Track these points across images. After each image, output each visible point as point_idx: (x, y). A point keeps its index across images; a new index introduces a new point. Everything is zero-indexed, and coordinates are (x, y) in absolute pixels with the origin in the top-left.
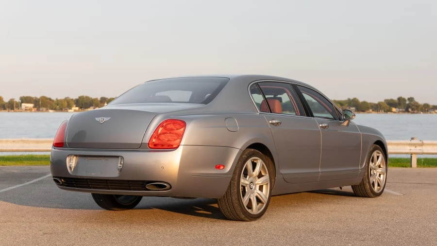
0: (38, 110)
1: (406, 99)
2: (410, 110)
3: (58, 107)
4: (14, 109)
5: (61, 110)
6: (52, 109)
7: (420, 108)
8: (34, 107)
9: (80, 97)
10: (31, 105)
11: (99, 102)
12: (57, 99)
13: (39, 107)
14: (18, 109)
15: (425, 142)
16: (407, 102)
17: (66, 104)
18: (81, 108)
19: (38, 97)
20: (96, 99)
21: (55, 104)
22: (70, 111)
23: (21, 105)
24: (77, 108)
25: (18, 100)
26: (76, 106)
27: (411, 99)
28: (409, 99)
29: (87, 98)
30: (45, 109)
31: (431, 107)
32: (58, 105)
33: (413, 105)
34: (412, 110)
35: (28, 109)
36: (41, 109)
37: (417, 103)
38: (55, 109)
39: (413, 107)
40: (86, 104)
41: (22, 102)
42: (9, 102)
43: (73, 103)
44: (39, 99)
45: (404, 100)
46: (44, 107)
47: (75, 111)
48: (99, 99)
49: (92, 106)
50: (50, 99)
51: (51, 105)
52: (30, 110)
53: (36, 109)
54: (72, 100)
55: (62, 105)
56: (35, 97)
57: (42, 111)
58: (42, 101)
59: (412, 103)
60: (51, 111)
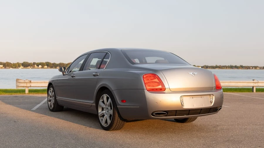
0: (5, 68)
5: (15, 68)
6: (11, 67)
9: (24, 62)
10: (2, 66)
12: (13, 63)
17: (18, 65)
18: (25, 67)
21: (13, 65)
22: (19, 68)
24: (23, 67)
26: (22, 66)
30: (8, 67)
38: (13, 67)
40: (26, 65)
43: (21, 65)
47: (22, 68)
48: (32, 63)
49: (29, 66)
50: (10, 63)
51: (11, 65)
52: (2, 68)
54: (20, 63)
55: (16, 65)
56: (4, 63)
57: (7, 68)
58: (7, 64)
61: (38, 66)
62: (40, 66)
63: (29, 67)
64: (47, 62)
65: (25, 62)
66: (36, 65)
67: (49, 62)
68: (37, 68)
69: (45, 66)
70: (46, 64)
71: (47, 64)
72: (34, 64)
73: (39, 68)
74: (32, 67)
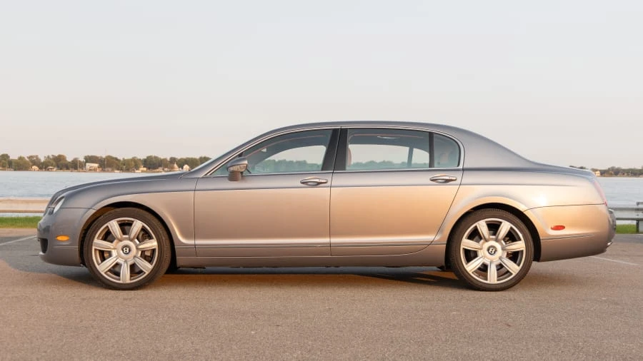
0: (103, 170)
3: (125, 167)
4: (77, 169)
5: (128, 170)
6: (118, 169)
8: (99, 167)
9: (148, 157)
10: (96, 165)
11: (168, 163)
12: (123, 159)
13: (104, 168)
14: (82, 169)
17: (133, 163)
18: (149, 168)
19: (104, 157)
20: (165, 160)
22: (137, 171)
23: (85, 165)
24: (145, 169)
25: (82, 159)
26: (144, 167)
29: (156, 157)
30: (110, 169)
32: (124, 165)
35: (93, 168)
36: (106, 169)
38: (121, 170)
40: (154, 164)
41: (87, 162)
42: (72, 161)
43: (140, 163)
44: (104, 159)
46: (109, 167)
47: (143, 171)
48: (168, 159)
49: (161, 166)
50: (116, 159)
51: (117, 165)
52: (95, 170)
53: (101, 169)
54: (140, 160)
55: (129, 165)
56: (101, 157)
57: (108, 171)
58: (108, 161)
60: (116, 171)
61: (181, 166)
62: (186, 167)
63: (160, 169)
65: (150, 157)
66: (175, 165)
69: (198, 165)
70: (199, 163)
72: (173, 160)
74: (166, 169)
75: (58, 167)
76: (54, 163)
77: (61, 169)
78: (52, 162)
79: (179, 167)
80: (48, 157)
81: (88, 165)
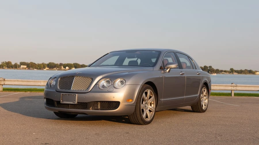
0: (29, 69)
1: (208, 67)
2: (210, 72)
3: (39, 67)
4: (17, 68)
5: (40, 69)
6: (36, 69)
7: (214, 71)
8: (27, 67)
9: (49, 63)
10: (25, 66)
11: (59, 66)
12: (38, 64)
13: (29, 68)
14: (19, 68)
15: (238, 85)
16: (209, 68)
17: (43, 66)
18: (50, 68)
20: (57, 64)
21: (37, 66)
22: (44, 69)
23: (20, 67)
24: (48, 68)
25: (19, 63)
26: (48, 67)
27: (210, 67)
28: (209, 67)
30: (32, 68)
31: (220, 71)
32: (39, 66)
33: (211, 70)
34: (211, 72)
35: (24, 68)
36: (30, 68)
37: (213, 69)
38: (37, 69)
39: (211, 71)
40: (52, 66)
41: (21, 65)
42: (15, 64)
44: (29, 64)
45: (207, 67)
46: (32, 67)
47: (47, 70)
48: (59, 64)
50: (35, 64)
51: (35, 66)
52: (25, 69)
53: (28, 68)
54: (46, 64)
55: (41, 66)
56: (28, 63)
57: (31, 69)
58: (31, 64)
59: (211, 69)
60: (35, 69)
61: (65, 67)
62: (67, 68)
63: (55, 69)
64: (75, 63)
65: (51, 63)
66: (62, 67)
67: (77, 63)
68: (64, 70)
69: (73, 67)
70: (73, 66)
71: (75, 65)
72: (61, 65)
73: (66, 70)
74: (58, 69)
75: (8, 67)
76: (6, 65)
77: (9, 68)
78: (5, 64)
79: (64, 68)
80: (3, 62)
81: (22, 66)
